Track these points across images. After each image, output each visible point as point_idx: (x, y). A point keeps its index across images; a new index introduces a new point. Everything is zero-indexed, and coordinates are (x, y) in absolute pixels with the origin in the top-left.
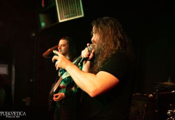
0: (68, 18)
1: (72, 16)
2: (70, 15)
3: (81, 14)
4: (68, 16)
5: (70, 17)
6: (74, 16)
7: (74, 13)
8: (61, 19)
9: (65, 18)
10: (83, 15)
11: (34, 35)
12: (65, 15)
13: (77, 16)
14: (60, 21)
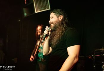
0: (40, 10)
1: (43, 10)
2: (42, 9)
3: (49, 8)
4: (40, 9)
5: (42, 10)
6: (44, 9)
7: (44, 7)
8: (36, 11)
9: (39, 10)
10: (50, 9)
11: (20, 20)
12: (39, 9)
13: (46, 9)
14: (36, 12)
